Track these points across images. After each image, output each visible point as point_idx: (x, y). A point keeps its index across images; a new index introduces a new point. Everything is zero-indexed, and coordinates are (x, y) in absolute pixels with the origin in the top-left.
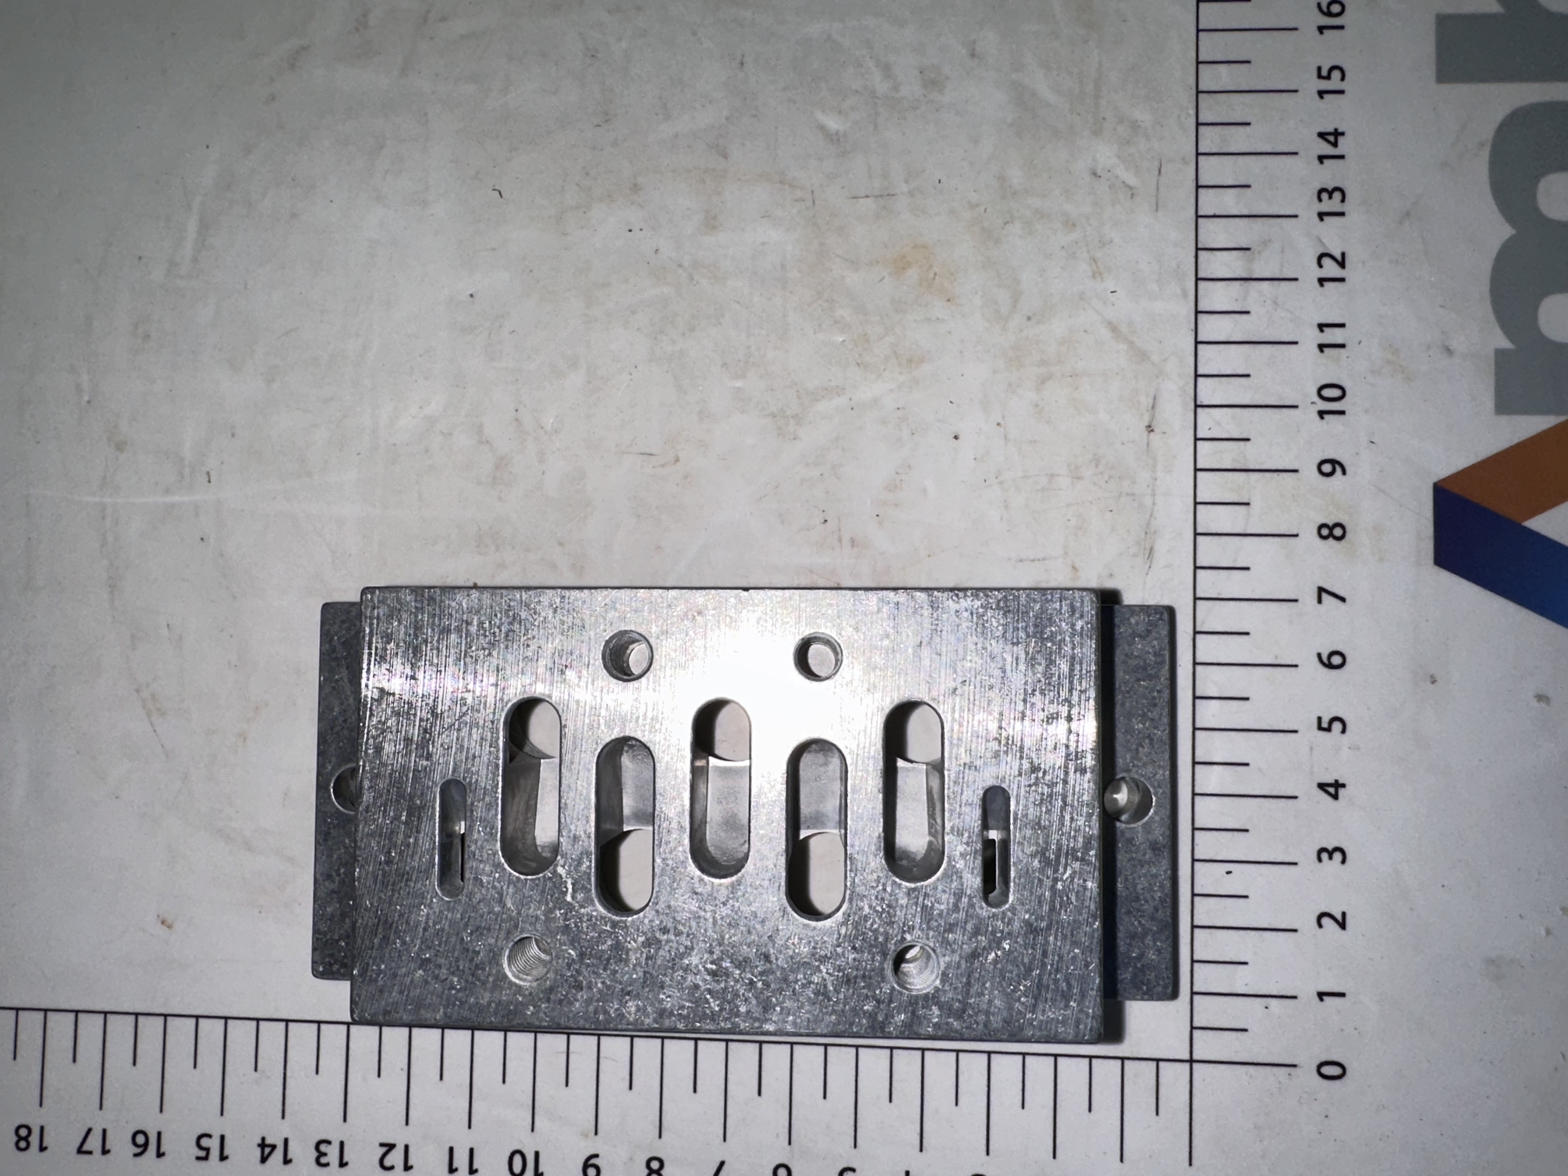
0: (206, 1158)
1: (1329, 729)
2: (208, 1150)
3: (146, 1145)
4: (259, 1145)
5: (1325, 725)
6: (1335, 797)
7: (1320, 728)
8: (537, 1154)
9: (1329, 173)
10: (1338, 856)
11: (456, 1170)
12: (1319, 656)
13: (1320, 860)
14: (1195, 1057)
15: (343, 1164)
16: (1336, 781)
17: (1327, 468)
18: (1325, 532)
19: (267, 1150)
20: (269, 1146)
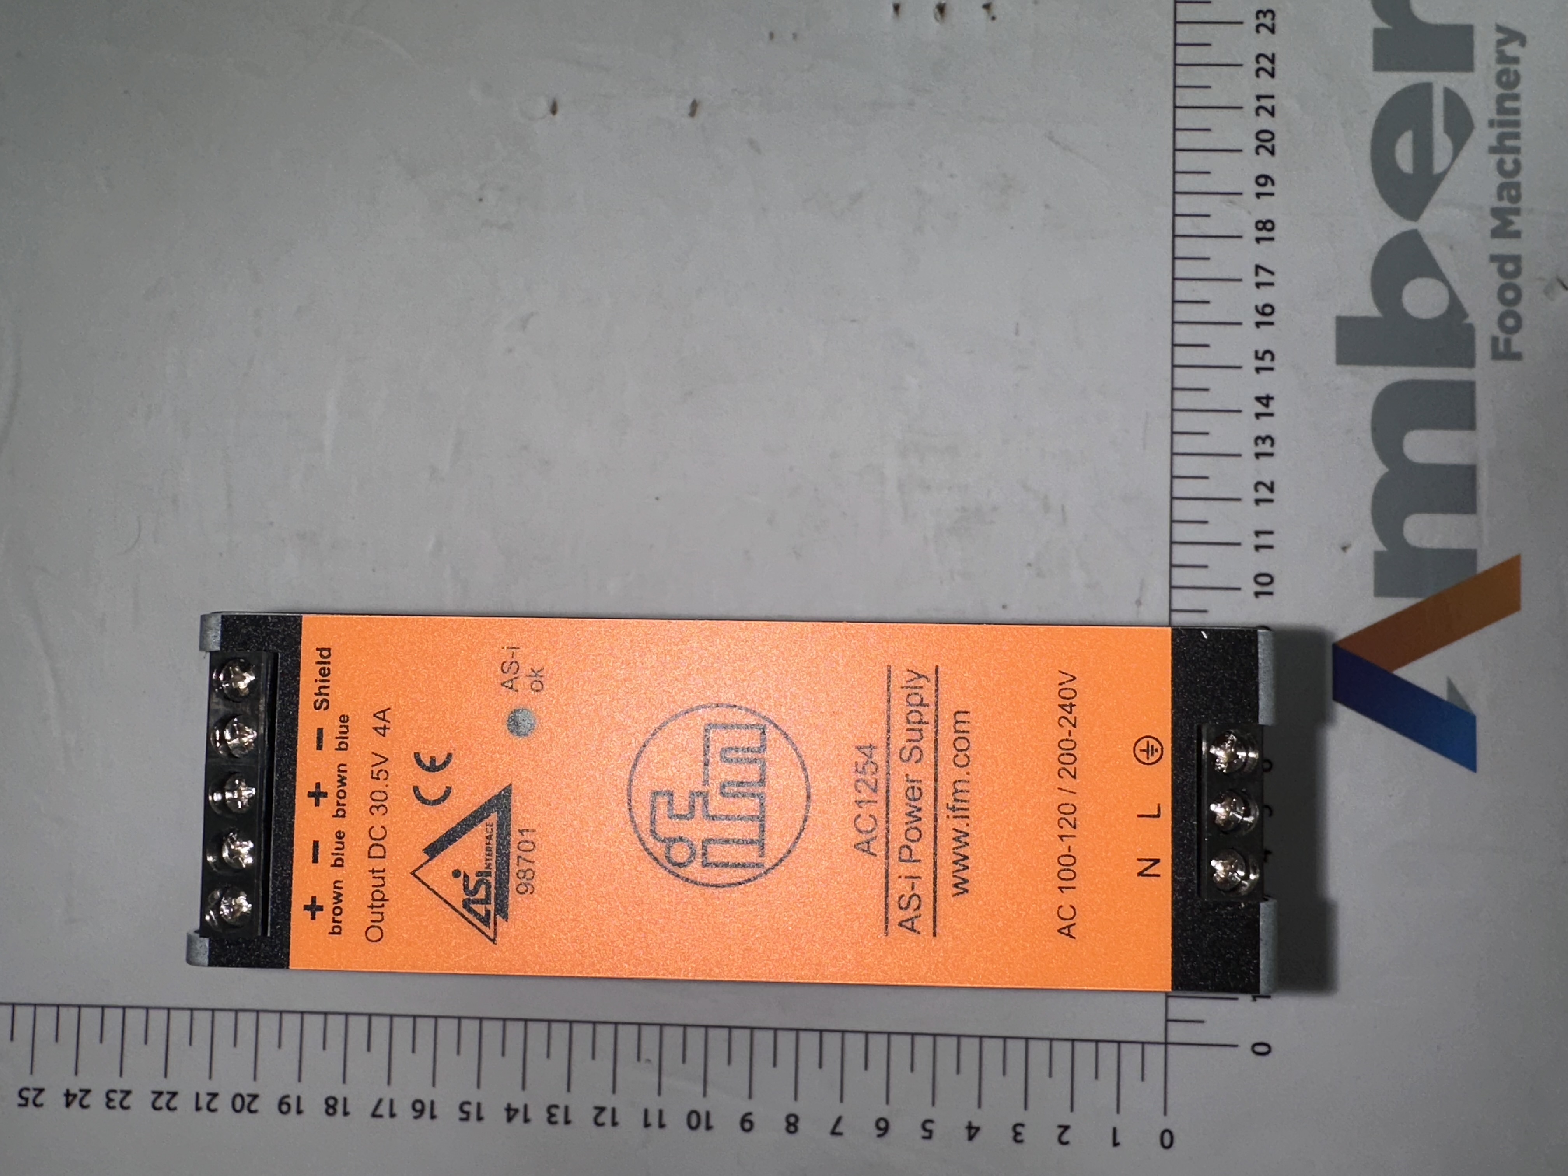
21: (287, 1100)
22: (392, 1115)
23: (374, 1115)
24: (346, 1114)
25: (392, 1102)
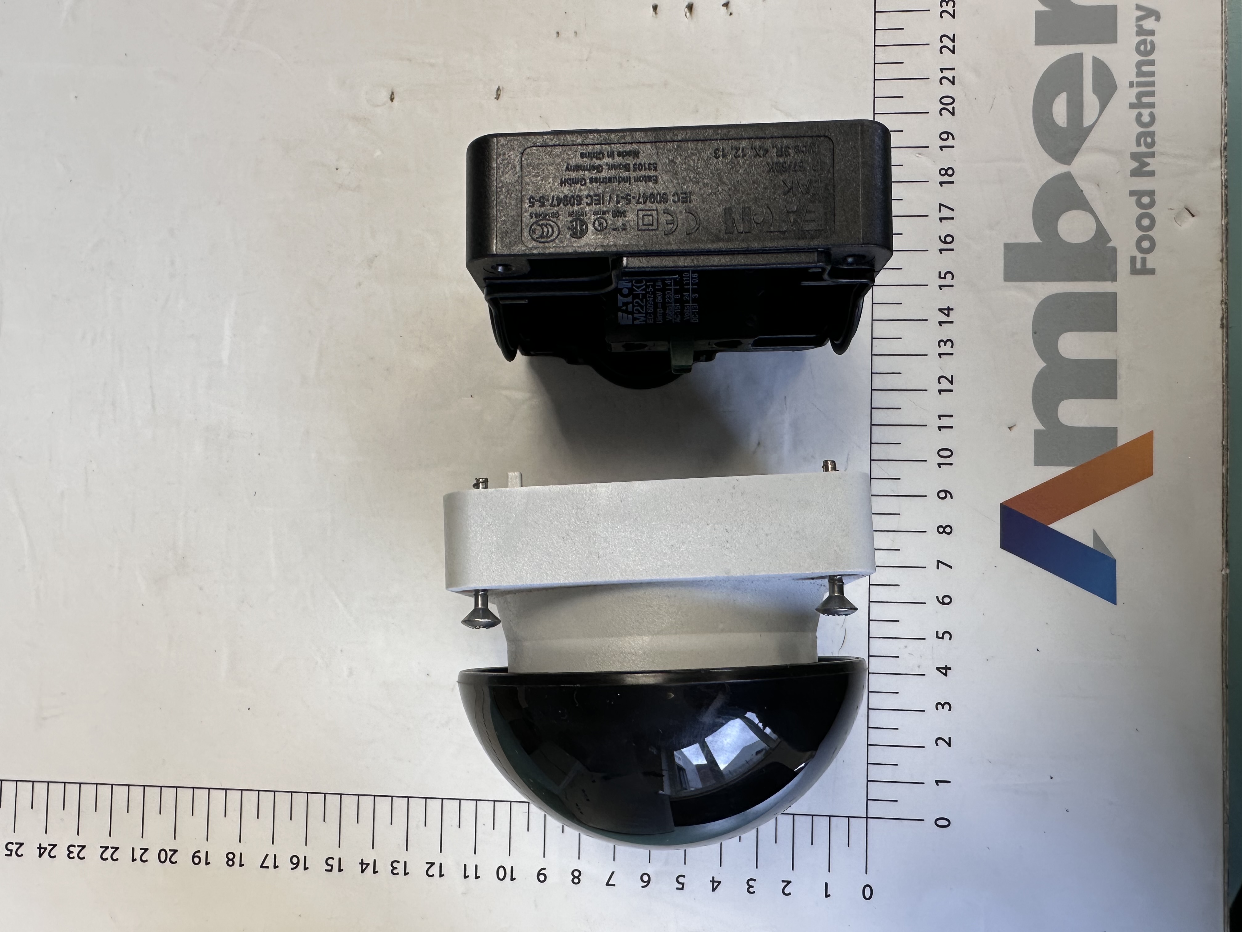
0: (331, 870)
1: (942, 638)
2: (332, 866)
3: (298, 863)
4: (360, 863)
5: (940, 635)
6: (946, 675)
7: (938, 637)
8: (512, 868)
9: (947, 332)
10: (947, 707)
11: (468, 876)
12: (937, 597)
13: (937, 709)
14: (868, 816)
15: (406, 874)
16: (946, 666)
17: (942, 495)
18: (941, 530)
19: (365, 866)
20: (365, 864)
21: (197, 854)
22: (276, 867)
23: (262, 867)
24: (241, 865)
25: (275, 855)
